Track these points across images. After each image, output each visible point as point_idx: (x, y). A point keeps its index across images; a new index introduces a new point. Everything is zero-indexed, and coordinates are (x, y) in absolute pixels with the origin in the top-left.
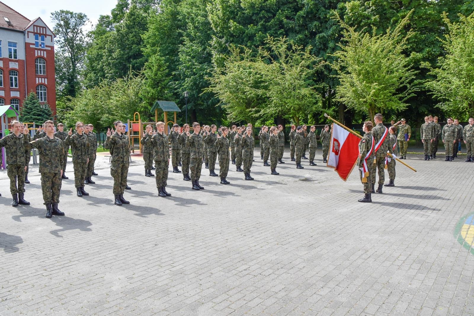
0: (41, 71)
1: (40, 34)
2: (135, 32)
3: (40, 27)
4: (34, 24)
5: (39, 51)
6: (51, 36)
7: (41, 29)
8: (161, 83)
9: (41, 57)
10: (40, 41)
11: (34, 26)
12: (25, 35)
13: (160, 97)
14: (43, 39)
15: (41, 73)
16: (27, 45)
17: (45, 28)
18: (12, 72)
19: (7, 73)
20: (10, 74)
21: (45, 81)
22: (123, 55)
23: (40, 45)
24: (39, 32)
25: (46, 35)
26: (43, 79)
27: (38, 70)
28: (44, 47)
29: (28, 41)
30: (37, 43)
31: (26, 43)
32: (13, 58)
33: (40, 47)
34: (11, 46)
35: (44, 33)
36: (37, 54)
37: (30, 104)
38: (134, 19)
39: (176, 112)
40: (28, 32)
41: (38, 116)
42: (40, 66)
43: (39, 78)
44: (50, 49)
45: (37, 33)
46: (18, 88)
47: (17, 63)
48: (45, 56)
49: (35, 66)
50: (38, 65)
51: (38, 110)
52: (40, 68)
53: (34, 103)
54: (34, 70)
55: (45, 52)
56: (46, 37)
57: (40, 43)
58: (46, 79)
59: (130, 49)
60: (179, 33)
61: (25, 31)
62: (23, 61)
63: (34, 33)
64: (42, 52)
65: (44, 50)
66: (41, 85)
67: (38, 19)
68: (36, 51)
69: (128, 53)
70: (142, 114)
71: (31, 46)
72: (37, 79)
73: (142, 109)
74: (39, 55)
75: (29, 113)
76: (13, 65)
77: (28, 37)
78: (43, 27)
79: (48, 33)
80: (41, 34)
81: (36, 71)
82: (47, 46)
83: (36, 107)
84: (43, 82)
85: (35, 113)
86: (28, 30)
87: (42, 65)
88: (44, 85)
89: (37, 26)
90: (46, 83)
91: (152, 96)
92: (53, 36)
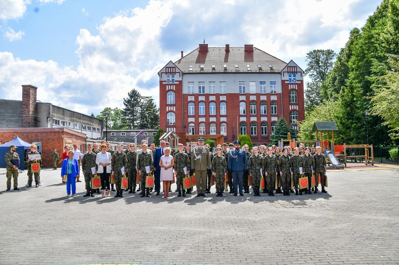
0: (293, 100)
1: (292, 72)
3: (292, 67)
4: (288, 66)
5: (292, 85)
6: (301, 72)
7: (293, 68)
9: (293, 90)
10: (292, 78)
11: (288, 67)
12: (281, 75)
14: (294, 76)
15: (293, 101)
16: (283, 82)
17: (296, 67)
18: (273, 103)
19: (269, 104)
20: (271, 105)
21: (296, 107)
23: (293, 81)
24: (291, 71)
25: (297, 72)
26: (295, 106)
27: (291, 99)
28: (295, 82)
29: (284, 79)
30: (290, 79)
31: (282, 80)
32: (273, 93)
33: (292, 82)
34: (272, 84)
35: (296, 71)
36: (290, 87)
37: (279, 126)
40: (284, 72)
41: (284, 135)
42: (293, 96)
43: (292, 105)
44: (300, 82)
45: (290, 72)
46: (276, 114)
47: (276, 96)
48: (296, 88)
49: (288, 96)
50: (291, 95)
51: (285, 130)
52: (293, 98)
53: (282, 125)
54: (288, 99)
55: (296, 85)
56: (297, 74)
57: (292, 79)
58: (297, 106)
61: (281, 72)
62: (281, 94)
63: (288, 72)
64: (294, 85)
65: (295, 84)
66: (294, 110)
67: (291, 61)
68: (290, 85)
71: (286, 82)
72: (290, 106)
74: (292, 88)
75: (278, 133)
76: (274, 98)
77: (284, 76)
78: (294, 67)
79: (298, 70)
80: (294, 72)
81: (290, 101)
82: (297, 81)
83: (283, 128)
84: (295, 108)
85: (282, 133)
86: (284, 71)
87: (294, 95)
88: (296, 110)
89: (290, 67)
90: (297, 109)
92: (302, 72)
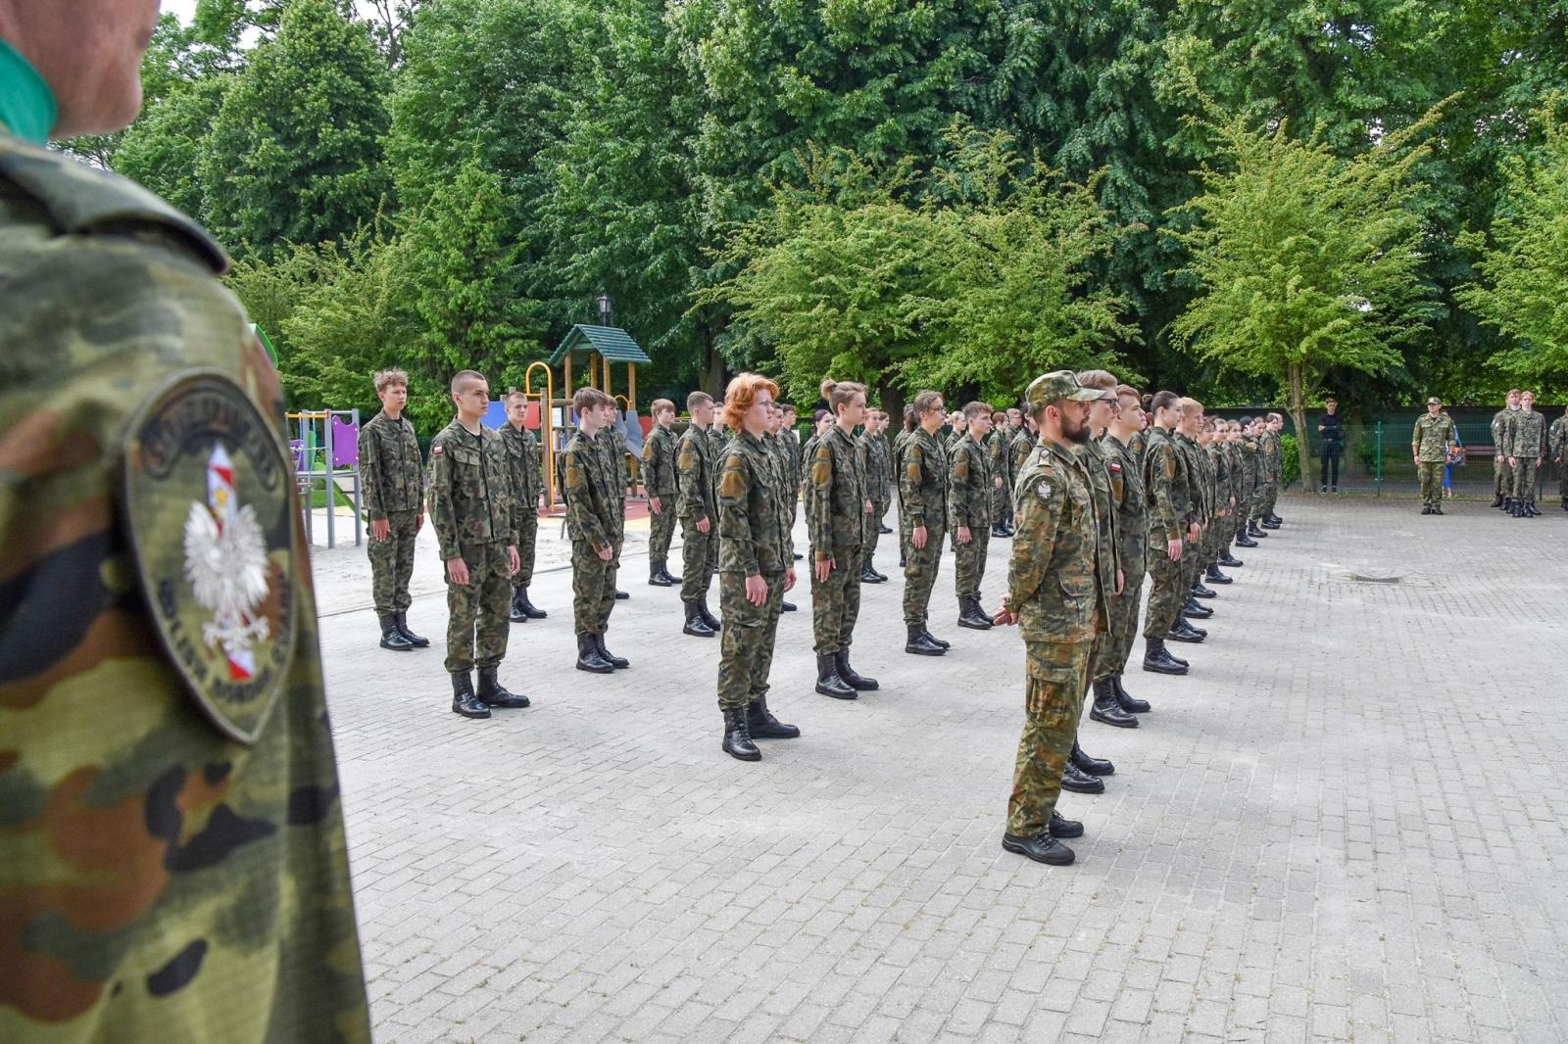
2: (330, 79)
8: (490, 263)
13: (491, 313)
22: (284, 160)
38: (319, 36)
39: (637, 364)
59: (313, 139)
60: (541, 95)
69: (303, 155)
70: (421, 370)
73: (421, 354)
91: (461, 307)
